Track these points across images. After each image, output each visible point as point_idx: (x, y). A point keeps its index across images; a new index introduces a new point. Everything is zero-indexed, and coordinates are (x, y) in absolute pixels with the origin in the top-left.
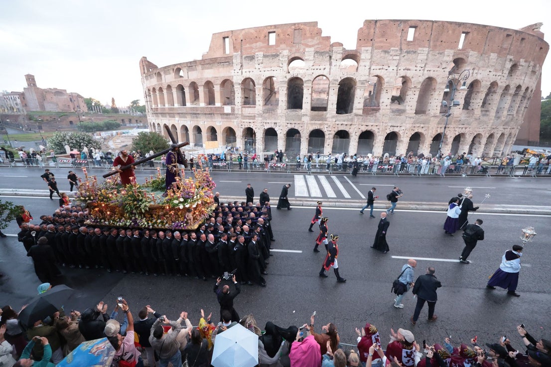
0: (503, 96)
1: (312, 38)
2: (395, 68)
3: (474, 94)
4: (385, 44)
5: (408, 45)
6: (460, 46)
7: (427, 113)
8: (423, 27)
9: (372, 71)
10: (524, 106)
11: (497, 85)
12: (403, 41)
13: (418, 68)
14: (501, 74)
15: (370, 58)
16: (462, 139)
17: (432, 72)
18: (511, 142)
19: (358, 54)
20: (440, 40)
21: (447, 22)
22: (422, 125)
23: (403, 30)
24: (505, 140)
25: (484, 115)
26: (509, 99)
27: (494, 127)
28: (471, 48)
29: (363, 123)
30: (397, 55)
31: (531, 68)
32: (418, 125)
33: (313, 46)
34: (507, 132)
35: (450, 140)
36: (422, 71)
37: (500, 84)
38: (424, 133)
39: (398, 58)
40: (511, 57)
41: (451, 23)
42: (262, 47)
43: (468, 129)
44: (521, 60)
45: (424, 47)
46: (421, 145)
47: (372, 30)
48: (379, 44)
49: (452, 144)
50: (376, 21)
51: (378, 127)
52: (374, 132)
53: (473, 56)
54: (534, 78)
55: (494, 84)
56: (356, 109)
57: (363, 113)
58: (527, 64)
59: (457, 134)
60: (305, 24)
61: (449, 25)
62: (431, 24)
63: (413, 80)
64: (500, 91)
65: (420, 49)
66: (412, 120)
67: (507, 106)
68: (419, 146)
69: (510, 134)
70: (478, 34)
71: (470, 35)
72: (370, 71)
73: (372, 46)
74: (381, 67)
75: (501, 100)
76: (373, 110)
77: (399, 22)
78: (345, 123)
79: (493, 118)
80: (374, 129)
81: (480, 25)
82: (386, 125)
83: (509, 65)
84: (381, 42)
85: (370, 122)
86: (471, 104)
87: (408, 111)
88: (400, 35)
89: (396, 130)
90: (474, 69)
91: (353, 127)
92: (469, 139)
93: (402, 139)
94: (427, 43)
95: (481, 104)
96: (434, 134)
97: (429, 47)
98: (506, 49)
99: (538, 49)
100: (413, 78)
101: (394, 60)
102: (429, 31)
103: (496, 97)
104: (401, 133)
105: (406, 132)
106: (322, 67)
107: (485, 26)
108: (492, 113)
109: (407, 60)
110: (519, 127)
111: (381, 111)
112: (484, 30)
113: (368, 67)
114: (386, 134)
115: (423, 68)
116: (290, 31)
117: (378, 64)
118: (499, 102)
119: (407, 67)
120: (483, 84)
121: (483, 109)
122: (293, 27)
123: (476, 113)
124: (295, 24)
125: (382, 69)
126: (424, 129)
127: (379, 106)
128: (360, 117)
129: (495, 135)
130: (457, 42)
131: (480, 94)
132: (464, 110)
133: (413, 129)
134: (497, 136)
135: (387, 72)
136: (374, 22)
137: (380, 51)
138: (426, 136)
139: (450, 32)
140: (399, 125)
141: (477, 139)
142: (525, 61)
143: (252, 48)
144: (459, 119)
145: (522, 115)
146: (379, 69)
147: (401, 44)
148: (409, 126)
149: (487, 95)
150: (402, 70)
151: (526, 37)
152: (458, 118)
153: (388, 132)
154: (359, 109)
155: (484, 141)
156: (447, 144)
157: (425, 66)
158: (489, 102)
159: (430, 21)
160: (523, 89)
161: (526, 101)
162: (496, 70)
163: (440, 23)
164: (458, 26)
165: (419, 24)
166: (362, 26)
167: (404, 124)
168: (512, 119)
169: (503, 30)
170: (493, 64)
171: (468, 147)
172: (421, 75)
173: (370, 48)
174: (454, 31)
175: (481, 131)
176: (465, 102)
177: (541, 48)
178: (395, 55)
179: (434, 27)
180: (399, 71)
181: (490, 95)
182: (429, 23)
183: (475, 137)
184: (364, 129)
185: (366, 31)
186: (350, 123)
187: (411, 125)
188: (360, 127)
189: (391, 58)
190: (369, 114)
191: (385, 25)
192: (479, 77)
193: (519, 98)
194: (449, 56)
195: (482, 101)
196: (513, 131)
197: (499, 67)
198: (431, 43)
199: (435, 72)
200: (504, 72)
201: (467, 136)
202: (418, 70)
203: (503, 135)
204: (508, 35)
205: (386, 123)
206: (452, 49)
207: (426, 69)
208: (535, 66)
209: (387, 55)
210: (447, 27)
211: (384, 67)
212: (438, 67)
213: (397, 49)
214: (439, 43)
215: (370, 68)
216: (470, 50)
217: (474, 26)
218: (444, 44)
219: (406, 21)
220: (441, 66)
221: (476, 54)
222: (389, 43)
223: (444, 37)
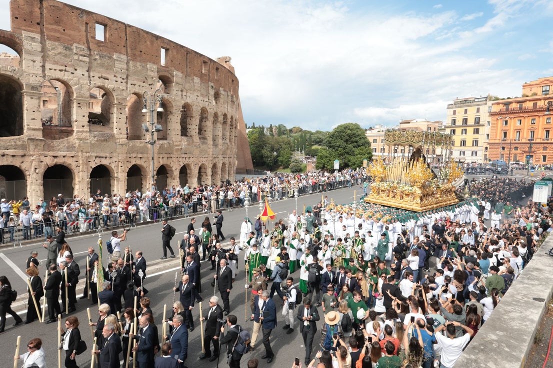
0: (215, 124)
2: (86, 74)
3: (189, 119)
4: (62, 36)
5: (99, 46)
6: (163, 62)
7: (142, 138)
8: (114, 27)
9: (47, 72)
10: (234, 134)
11: (207, 111)
12: (90, 39)
13: (120, 80)
14: (207, 100)
15: (40, 50)
16: (188, 171)
17: (137, 86)
18: (232, 172)
19: (17, 40)
20: (139, 49)
21: (143, 30)
22: (140, 155)
23: (87, 24)
24: (227, 169)
25: (203, 143)
26: (220, 126)
27: (215, 156)
28: (174, 67)
29: (46, 153)
30: (85, 56)
31: (230, 97)
32: (134, 155)
34: (227, 161)
35: (177, 173)
36: (124, 84)
37: (209, 110)
38: (145, 165)
39: (86, 59)
40: (212, 84)
41: (147, 33)
43: (191, 159)
44: (221, 88)
45: (121, 53)
46: (144, 182)
47: (37, 10)
48: (52, 34)
49: (180, 178)
51: (75, 159)
52: (69, 167)
53: (177, 76)
54: (234, 107)
55: (204, 111)
56: (29, 129)
57: (43, 137)
58: (226, 93)
59: (182, 165)
61: (145, 34)
62: (123, 26)
63: (114, 94)
64: (211, 119)
65: (116, 54)
66: (125, 148)
67: (220, 134)
68: (142, 184)
69: (230, 163)
70: (177, 53)
71: (170, 52)
72: (44, 71)
73: (42, 33)
74: (64, 68)
75: (214, 128)
76: (62, 132)
77: (79, 11)
78: (10, 152)
79: (212, 146)
80: (69, 162)
81: (177, 44)
82: (88, 155)
83: (212, 92)
84: (55, 31)
85: (59, 150)
86: (188, 130)
87: (117, 136)
88: (84, 28)
89: (105, 162)
90: (182, 91)
91: (26, 159)
92: (195, 171)
93: (116, 175)
94: (124, 50)
95: (197, 131)
96: (157, 166)
97: (127, 55)
98: (205, 75)
99: (230, 80)
100: (114, 90)
101: (81, 61)
102: (123, 35)
103: (209, 124)
104: (113, 166)
105: (120, 164)
107: (183, 47)
108: (210, 142)
109: (102, 65)
110: (235, 156)
111: (75, 134)
112: (182, 50)
113: (39, 64)
114: (91, 170)
115: (125, 80)
117: (56, 63)
118: (213, 129)
119: (104, 75)
120: (194, 108)
121: (201, 136)
123: (195, 140)
125: (65, 71)
126: (143, 160)
127: (71, 126)
128: (39, 142)
129: (217, 164)
130: (159, 56)
131: (194, 119)
132: (183, 137)
133: (129, 160)
134: (220, 165)
135: (74, 77)
137: (57, 43)
138: (147, 169)
139: (148, 43)
140: (108, 155)
141: (203, 170)
142: (224, 91)
144: (180, 147)
145: (235, 143)
146: (61, 71)
147: (87, 40)
148: (121, 157)
149: (201, 121)
150: (96, 78)
151: (220, 67)
152: (178, 146)
153: (94, 166)
154: (34, 129)
155: (209, 172)
156: (174, 179)
157: (127, 78)
158: (205, 129)
159: (122, 23)
160: (229, 117)
161: (234, 130)
162: (202, 95)
163: (135, 30)
164: (155, 38)
165: (110, 23)
167: (115, 154)
168: (227, 149)
169: (199, 56)
170: (199, 89)
171: (196, 179)
172: (125, 88)
173: (38, 37)
174: (152, 43)
175: (204, 161)
176: (182, 127)
177: (233, 81)
178: (82, 55)
179: (128, 32)
180: (92, 79)
181: (204, 121)
182: (120, 24)
183: (200, 168)
184: (50, 162)
185: (27, 8)
186: (20, 152)
187: (125, 155)
188: (42, 158)
189: (76, 57)
190: (55, 139)
191: (58, 8)
192: (189, 101)
193: (228, 127)
194: (152, 70)
195: (197, 127)
196: (231, 160)
197: (204, 92)
198: (129, 50)
199: (142, 88)
200: (210, 98)
201: (193, 167)
202: (119, 82)
203: (224, 164)
204: (205, 62)
205: (86, 153)
206: (154, 63)
207: (129, 82)
208: (232, 96)
209: (68, 52)
210: (143, 36)
211: (67, 68)
212: (144, 82)
213: (83, 47)
214: (138, 53)
215: (43, 67)
216: (173, 68)
217: (171, 44)
218: (144, 55)
219: (89, 13)
220: (146, 81)
221: (180, 74)
222: (69, 36)
223: (142, 47)
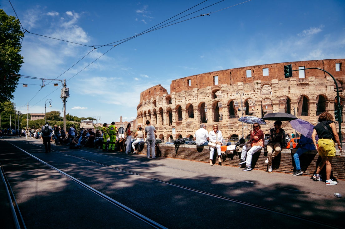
1: (158, 91)
2: (185, 100)
5: (188, 89)
8: (192, 79)
12: (186, 87)
13: (195, 99)
15: (174, 97)
17: (202, 99)
19: (171, 96)
20: (202, 83)
21: (203, 74)
23: (185, 82)
29: (176, 130)
33: (158, 95)
36: (197, 100)
41: (205, 74)
42: (148, 97)
47: (174, 84)
48: (177, 90)
50: (175, 81)
51: (182, 132)
60: (156, 86)
61: (205, 75)
62: (196, 76)
63: (193, 105)
65: (194, 89)
70: (223, 75)
73: (175, 91)
74: (179, 101)
77: (183, 79)
82: (185, 130)
84: (178, 89)
88: (184, 84)
89: (191, 133)
90: (227, 94)
94: (196, 86)
97: (198, 87)
101: (183, 96)
102: (196, 80)
106: (160, 104)
109: (189, 95)
111: (182, 123)
112: (227, 72)
116: (153, 89)
117: (178, 100)
119: (189, 99)
122: (154, 88)
124: (154, 87)
132: (231, 119)
135: (182, 103)
136: (174, 81)
137: (178, 93)
139: (206, 78)
143: (146, 98)
150: (187, 101)
152: (226, 124)
153: (187, 135)
154: (174, 123)
159: (195, 75)
163: (200, 75)
164: (209, 74)
165: (191, 78)
166: (171, 83)
167: (193, 130)
169: (241, 69)
172: (197, 102)
173: (174, 93)
174: (208, 77)
178: (183, 94)
179: (198, 78)
185: (172, 86)
190: (178, 125)
191: (178, 81)
194: (209, 90)
198: (198, 85)
199: (204, 99)
202: (195, 100)
206: (210, 86)
207: (199, 98)
209: (180, 94)
210: (204, 76)
211: (180, 100)
212: (205, 96)
213: (184, 91)
214: (201, 85)
215: (175, 102)
216: (221, 84)
217: (219, 72)
218: (205, 85)
219: (185, 78)
220: (206, 95)
221: (226, 85)
222: (181, 89)
223: (204, 81)
